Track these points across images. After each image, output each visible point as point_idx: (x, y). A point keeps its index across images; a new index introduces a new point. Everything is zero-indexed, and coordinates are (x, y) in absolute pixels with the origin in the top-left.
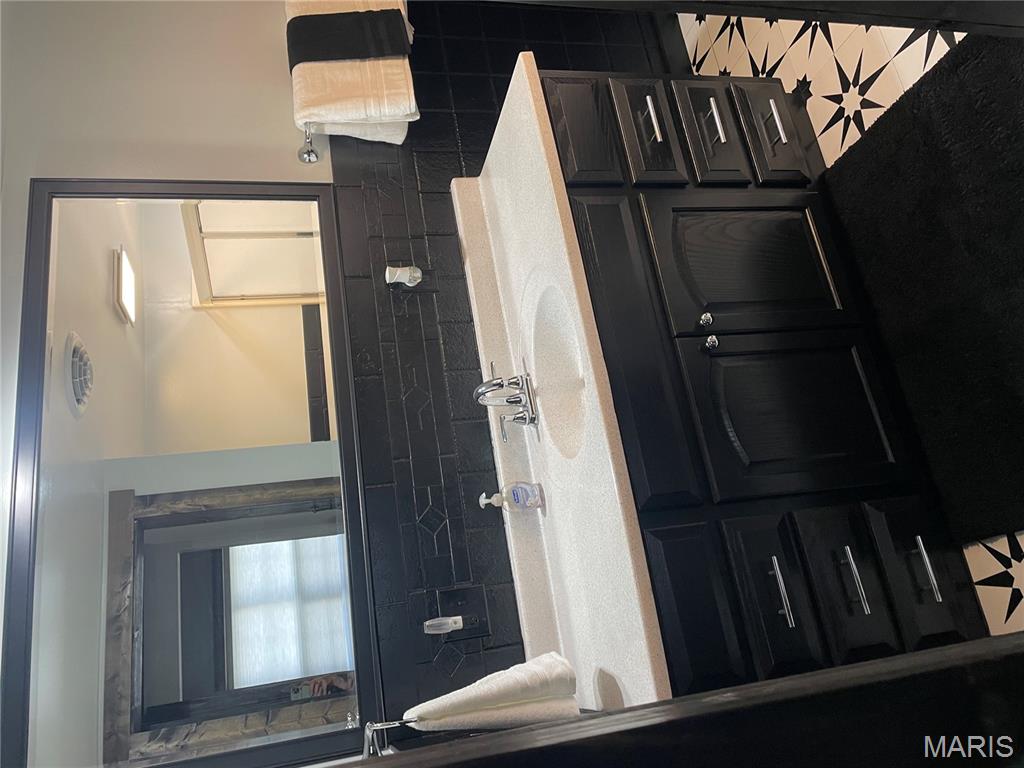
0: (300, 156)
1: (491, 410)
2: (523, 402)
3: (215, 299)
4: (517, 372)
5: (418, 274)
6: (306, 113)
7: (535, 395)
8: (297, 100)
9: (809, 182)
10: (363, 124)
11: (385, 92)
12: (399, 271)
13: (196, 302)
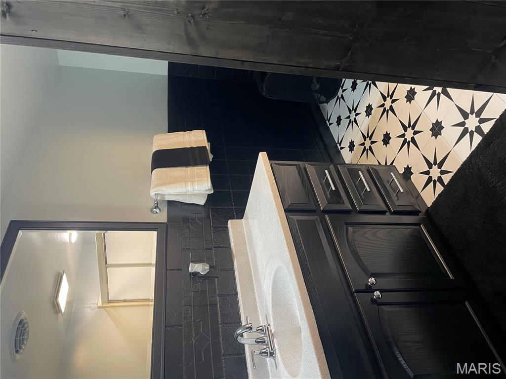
0: (152, 211)
1: (246, 346)
2: (266, 342)
3: (110, 302)
4: (262, 322)
5: (207, 267)
6: (156, 189)
7: (273, 337)
8: (152, 184)
9: (420, 212)
10: (184, 195)
11: (196, 180)
12: (197, 265)
13: (100, 304)
